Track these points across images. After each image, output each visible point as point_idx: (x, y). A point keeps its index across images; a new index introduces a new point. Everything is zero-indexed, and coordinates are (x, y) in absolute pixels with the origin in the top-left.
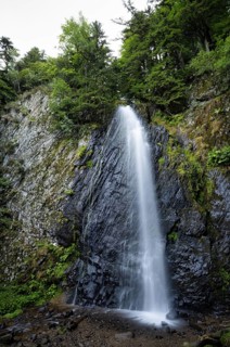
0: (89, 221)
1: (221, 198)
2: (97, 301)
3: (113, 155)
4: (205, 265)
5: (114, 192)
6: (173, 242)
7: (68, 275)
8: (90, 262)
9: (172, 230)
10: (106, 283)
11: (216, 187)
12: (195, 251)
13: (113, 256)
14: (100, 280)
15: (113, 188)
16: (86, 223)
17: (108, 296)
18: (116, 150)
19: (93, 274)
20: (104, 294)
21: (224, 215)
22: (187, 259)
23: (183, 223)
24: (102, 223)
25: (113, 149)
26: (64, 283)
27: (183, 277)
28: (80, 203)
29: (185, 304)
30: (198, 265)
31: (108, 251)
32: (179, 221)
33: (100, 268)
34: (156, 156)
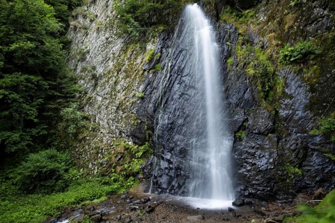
0: (161, 122)
1: (291, 97)
2: (171, 190)
4: (271, 160)
5: (183, 94)
6: (241, 140)
7: (143, 169)
8: (163, 158)
10: (177, 176)
11: (286, 85)
12: (261, 148)
13: (184, 153)
14: (172, 173)
15: (182, 90)
16: (157, 124)
17: (180, 187)
18: (184, 52)
19: (166, 168)
20: (176, 185)
21: (293, 114)
22: (253, 155)
23: (250, 122)
24: (172, 123)
25: (181, 51)
26: (140, 176)
27: (249, 171)
28: (151, 105)
29: (250, 194)
30: (264, 161)
31: (178, 148)
32: (246, 120)
33: (172, 163)
34: (225, 56)
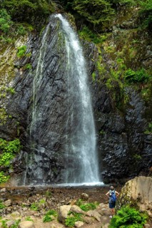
1: (133, 108)
2: (47, 180)
3: (53, 62)
4: (125, 151)
5: (55, 95)
6: (103, 137)
7: (14, 164)
8: (36, 153)
9: (102, 128)
10: (52, 167)
11: (131, 100)
12: (118, 143)
13: (58, 147)
14: (47, 165)
15: (55, 92)
16: (31, 120)
17: (55, 176)
18: (55, 58)
19: (41, 161)
20: (52, 175)
21: (135, 120)
22: (112, 147)
24: (46, 121)
25: (53, 57)
26: (11, 171)
27: (111, 159)
28: (24, 102)
29: (112, 175)
30: (120, 151)
31: (53, 143)
32: (107, 122)
33: (46, 156)
